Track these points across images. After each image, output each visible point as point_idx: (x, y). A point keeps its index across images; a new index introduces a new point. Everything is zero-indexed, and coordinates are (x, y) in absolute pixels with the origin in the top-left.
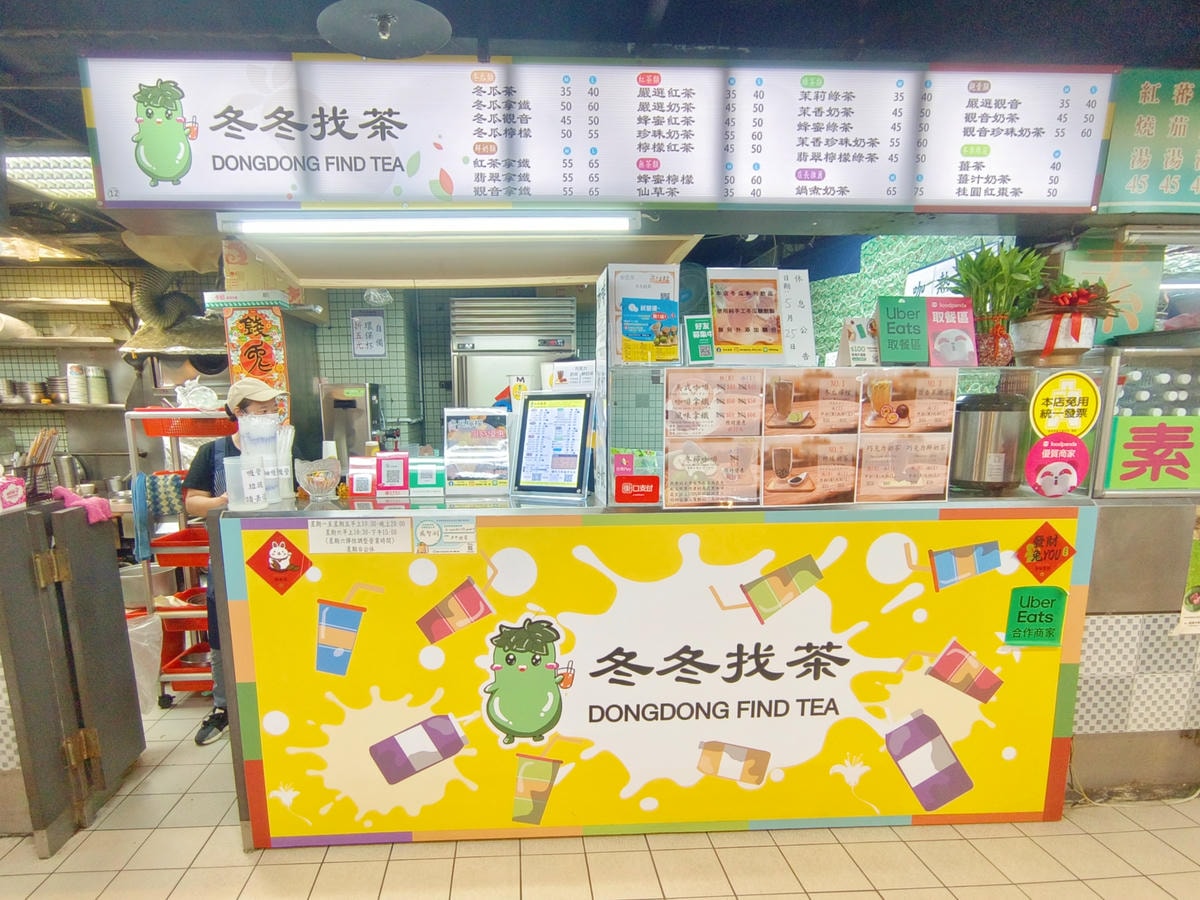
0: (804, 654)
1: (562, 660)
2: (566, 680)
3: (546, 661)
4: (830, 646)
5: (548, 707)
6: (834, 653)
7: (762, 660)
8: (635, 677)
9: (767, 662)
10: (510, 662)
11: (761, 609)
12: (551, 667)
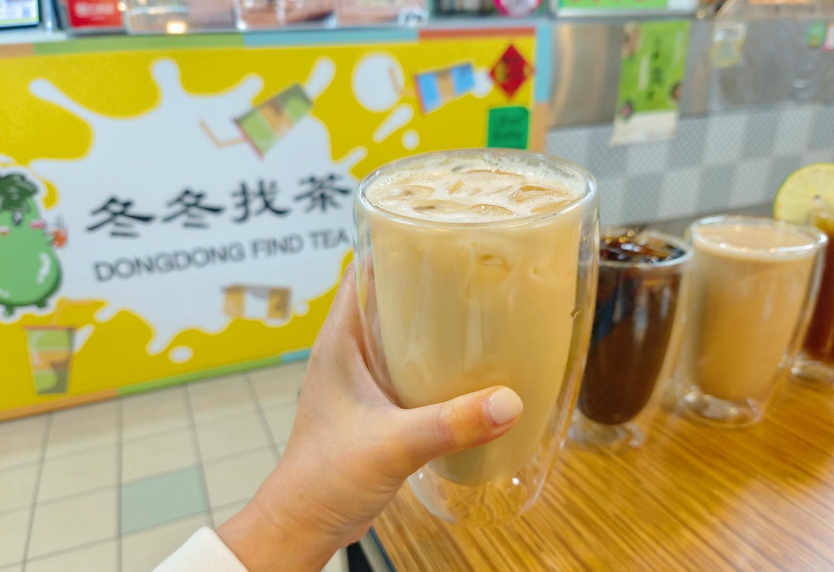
1: (48, 216)
2: (60, 239)
3: (30, 220)
4: (332, 178)
7: (269, 197)
8: (138, 227)
9: (273, 199)
11: (260, 143)
12: (37, 226)
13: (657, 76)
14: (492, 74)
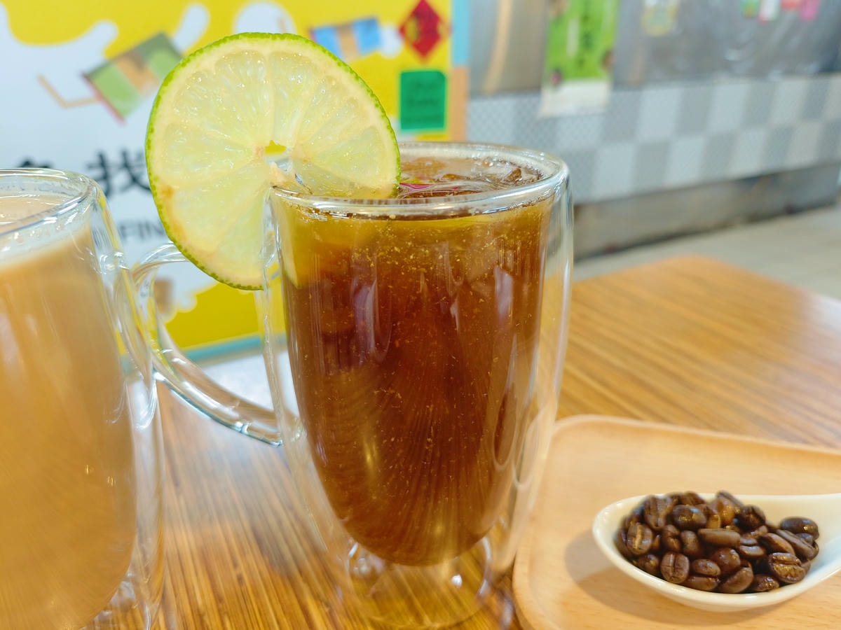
7: (135, 171)
9: (141, 173)
13: (587, 41)
14: (402, 30)
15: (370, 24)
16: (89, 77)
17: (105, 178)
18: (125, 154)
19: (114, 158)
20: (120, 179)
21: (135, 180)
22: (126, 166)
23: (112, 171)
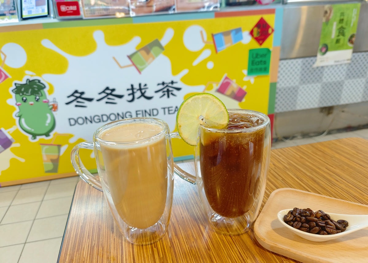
0: (161, 87)
1: (50, 98)
2: (55, 108)
3: (42, 99)
4: (172, 83)
5: (49, 121)
6: (175, 85)
7: (143, 91)
8: (86, 103)
9: (145, 92)
10: (25, 101)
11: (139, 67)
12: (45, 102)
13: (341, 31)
14: (251, 33)
15: (238, 31)
16: (130, 57)
17: (133, 94)
18: (140, 85)
19: (136, 86)
20: (138, 94)
21: (143, 95)
22: (140, 89)
23: (135, 91)
